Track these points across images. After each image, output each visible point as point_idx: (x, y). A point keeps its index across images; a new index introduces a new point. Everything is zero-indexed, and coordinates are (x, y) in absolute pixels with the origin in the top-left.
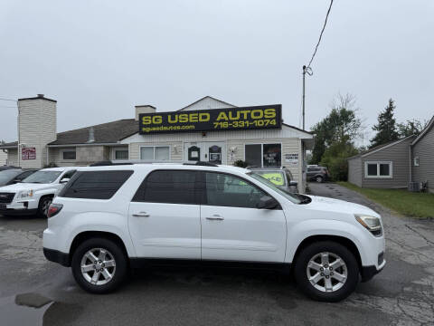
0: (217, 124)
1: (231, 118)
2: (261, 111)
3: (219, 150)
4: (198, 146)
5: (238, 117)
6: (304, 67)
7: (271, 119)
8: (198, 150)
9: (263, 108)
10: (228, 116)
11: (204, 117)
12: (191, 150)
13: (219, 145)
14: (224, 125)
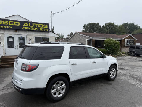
0: (24, 27)
1: (30, 26)
2: (42, 25)
3: (23, 38)
4: (13, 36)
5: (33, 26)
8: (13, 38)
9: (43, 24)
11: (17, 24)
12: (8, 38)
13: (23, 36)
14: (26, 28)
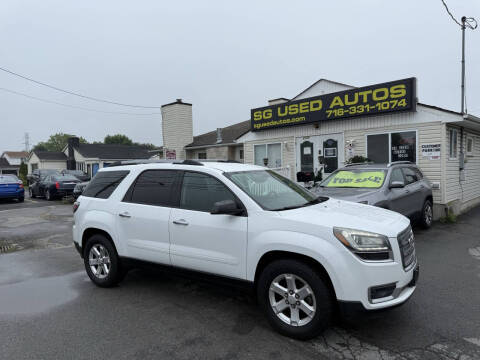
0: (331, 112)
1: (347, 103)
2: (386, 90)
3: (334, 144)
4: (311, 140)
5: (356, 101)
6: (464, 19)
7: (399, 99)
8: (310, 145)
9: (388, 85)
10: (344, 101)
11: (316, 105)
12: (303, 146)
13: (335, 138)
14: (339, 113)
